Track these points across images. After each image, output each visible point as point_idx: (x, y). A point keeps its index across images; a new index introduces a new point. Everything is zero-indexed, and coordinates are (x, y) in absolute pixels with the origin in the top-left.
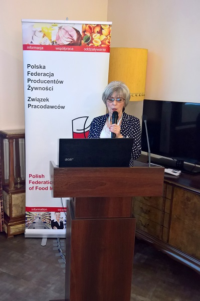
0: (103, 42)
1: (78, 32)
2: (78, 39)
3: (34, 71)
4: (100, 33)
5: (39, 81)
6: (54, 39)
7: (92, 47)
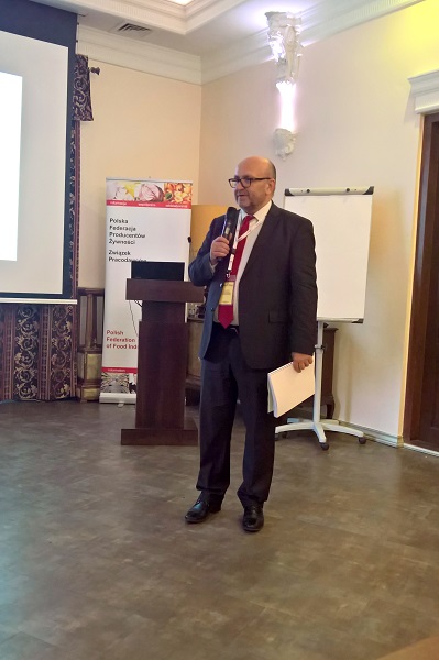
1: (160, 189)
3: (116, 225)
4: (182, 190)
6: (137, 195)
7: (174, 203)
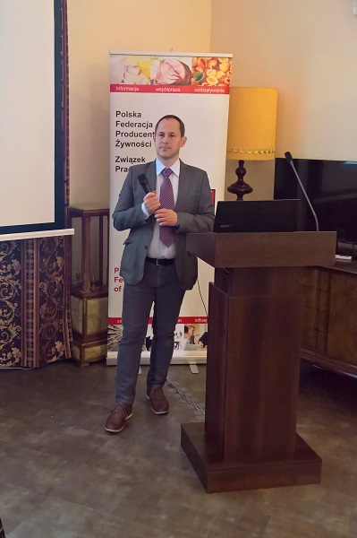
0: (220, 81)
1: (186, 67)
2: (186, 76)
3: (125, 120)
4: (217, 68)
5: (132, 134)
6: (153, 76)
7: (206, 87)
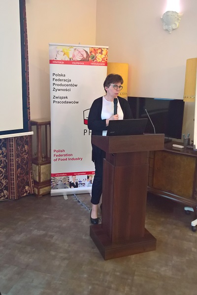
0: (103, 60)
1: (86, 52)
2: (87, 57)
3: (57, 78)
4: (101, 53)
5: (61, 85)
6: (71, 56)
